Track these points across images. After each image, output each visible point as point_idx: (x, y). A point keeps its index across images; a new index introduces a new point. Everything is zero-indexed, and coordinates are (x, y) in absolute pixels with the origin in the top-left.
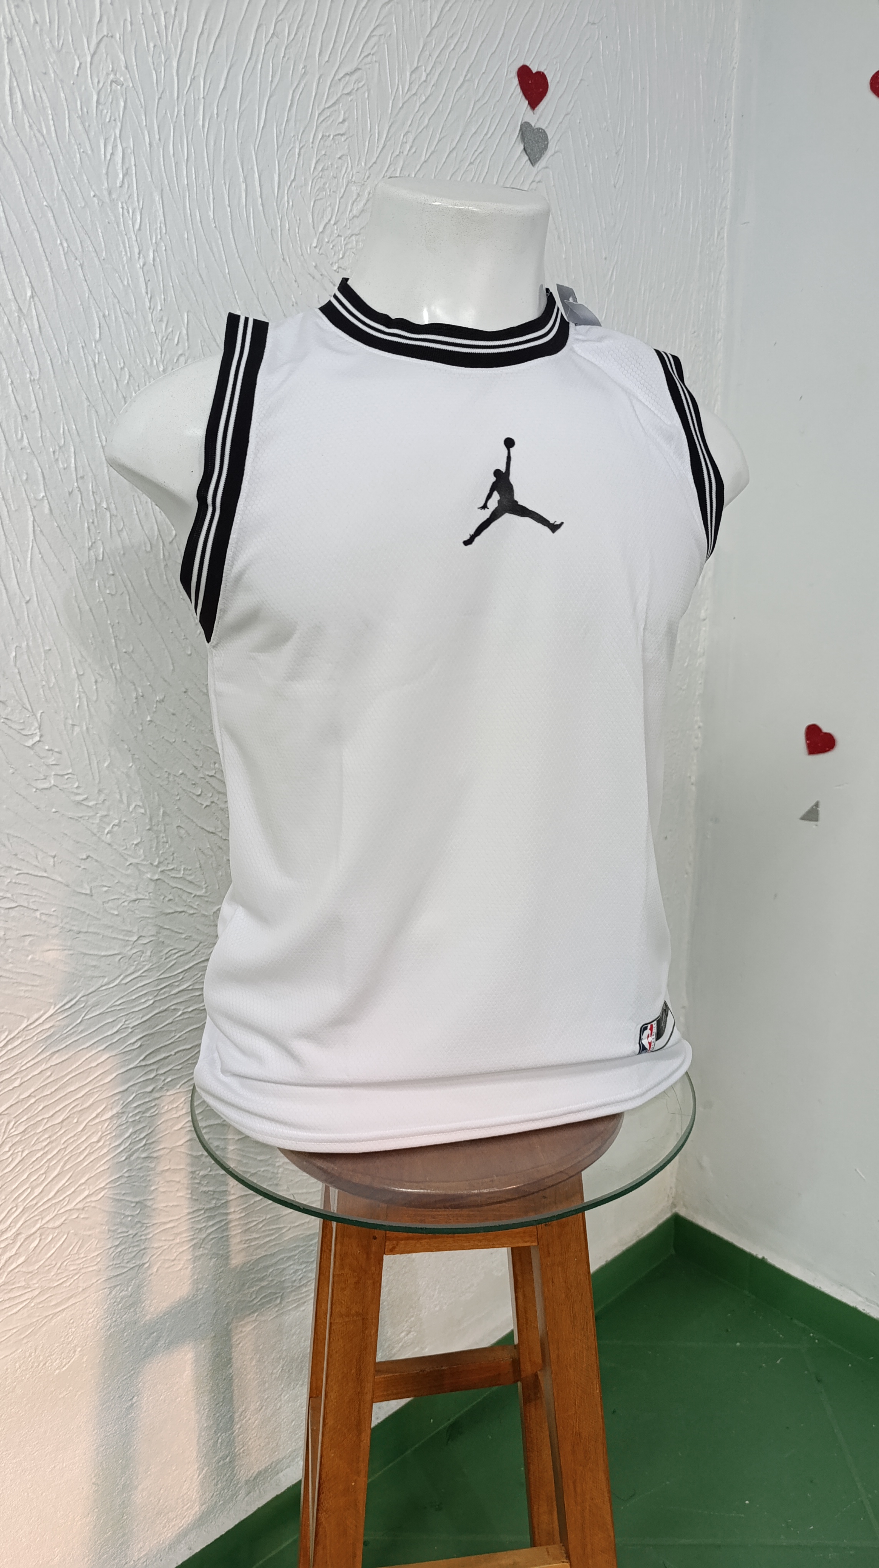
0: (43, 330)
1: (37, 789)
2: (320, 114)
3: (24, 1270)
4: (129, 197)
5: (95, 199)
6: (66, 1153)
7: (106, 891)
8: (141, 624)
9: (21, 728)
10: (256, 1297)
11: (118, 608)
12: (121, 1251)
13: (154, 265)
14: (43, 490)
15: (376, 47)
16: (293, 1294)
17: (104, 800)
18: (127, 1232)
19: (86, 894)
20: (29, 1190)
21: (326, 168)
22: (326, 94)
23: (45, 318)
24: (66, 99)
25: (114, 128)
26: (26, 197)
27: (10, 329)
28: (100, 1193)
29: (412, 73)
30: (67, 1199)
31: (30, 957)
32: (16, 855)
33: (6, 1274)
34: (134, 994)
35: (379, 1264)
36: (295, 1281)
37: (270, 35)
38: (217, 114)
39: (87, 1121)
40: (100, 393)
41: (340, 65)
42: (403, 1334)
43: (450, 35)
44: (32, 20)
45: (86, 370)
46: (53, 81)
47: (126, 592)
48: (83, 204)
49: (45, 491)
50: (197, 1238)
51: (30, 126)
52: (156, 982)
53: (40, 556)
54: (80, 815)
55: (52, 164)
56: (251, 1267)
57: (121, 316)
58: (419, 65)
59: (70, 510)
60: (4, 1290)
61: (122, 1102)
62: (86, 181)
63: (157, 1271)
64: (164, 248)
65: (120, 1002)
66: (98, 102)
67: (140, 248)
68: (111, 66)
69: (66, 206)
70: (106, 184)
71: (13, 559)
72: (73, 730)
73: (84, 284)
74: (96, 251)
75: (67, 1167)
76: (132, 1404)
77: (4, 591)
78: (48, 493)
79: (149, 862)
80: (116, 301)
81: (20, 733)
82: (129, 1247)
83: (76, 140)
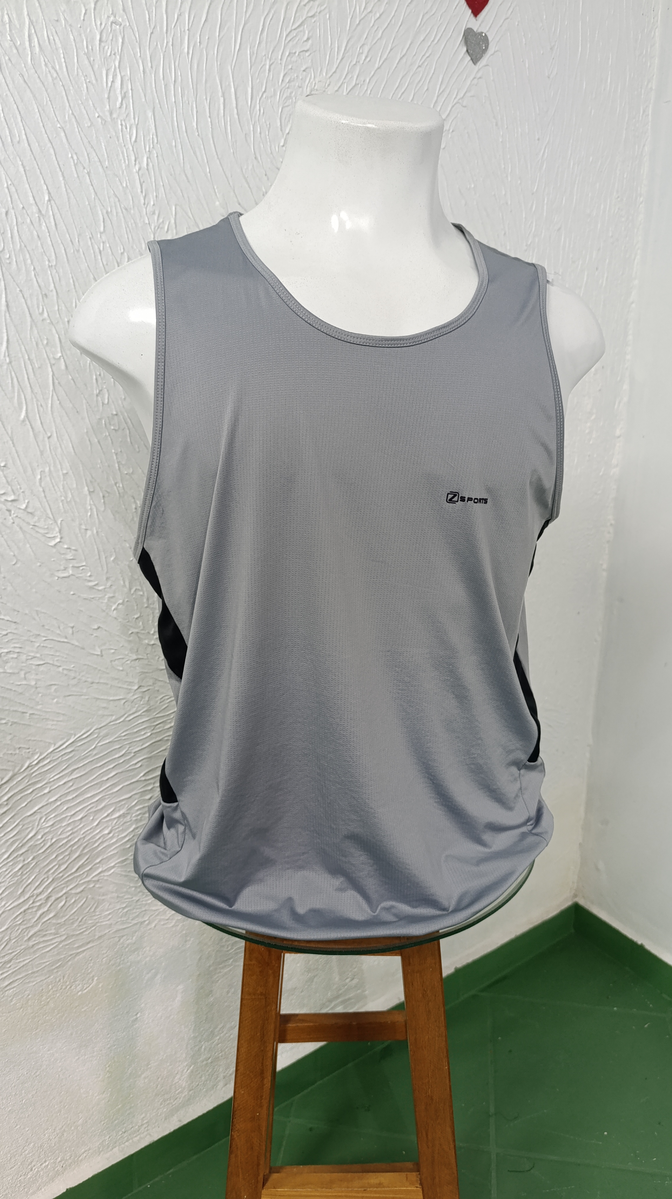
0: (58, 227)
1: (58, 577)
2: (287, 36)
3: (54, 921)
4: (127, 116)
5: (99, 120)
6: (85, 840)
7: (113, 653)
8: (139, 452)
9: (46, 532)
10: (232, 948)
11: (120, 439)
12: (127, 911)
13: (148, 169)
17: (111, 585)
18: (132, 898)
19: (98, 655)
20: (57, 867)
21: (292, 80)
22: (293, 18)
23: (59, 217)
24: (74, 40)
25: (114, 61)
26: (44, 121)
27: (32, 227)
28: (111, 870)
30: (86, 874)
31: (55, 700)
32: (43, 626)
33: (41, 924)
34: (136, 728)
35: (282, 957)
38: (200, 42)
39: (100, 819)
42: (348, 980)
45: (93, 256)
46: (64, 26)
47: (127, 428)
48: (89, 124)
49: (61, 352)
51: (46, 65)
52: (153, 720)
53: (58, 402)
54: (92, 596)
55: (64, 93)
57: (121, 212)
59: (82, 365)
60: (39, 935)
61: (127, 806)
62: (91, 105)
63: (155, 926)
64: (156, 155)
65: (125, 734)
66: (100, 40)
67: (137, 156)
68: (111, 10)
69: (76, 126)
70: (108, 107)
71: (37, 405)
72: (86, 533)
73: (91, 188)
74: (100, 161)
75: (86, 851)
76: (137, 1018)
77: (31, 430)
78: (64, 354)
79: (147, 631)
80: (117, 200)
81: (45, 536)
82: (134, 909)
83: (83, 73)
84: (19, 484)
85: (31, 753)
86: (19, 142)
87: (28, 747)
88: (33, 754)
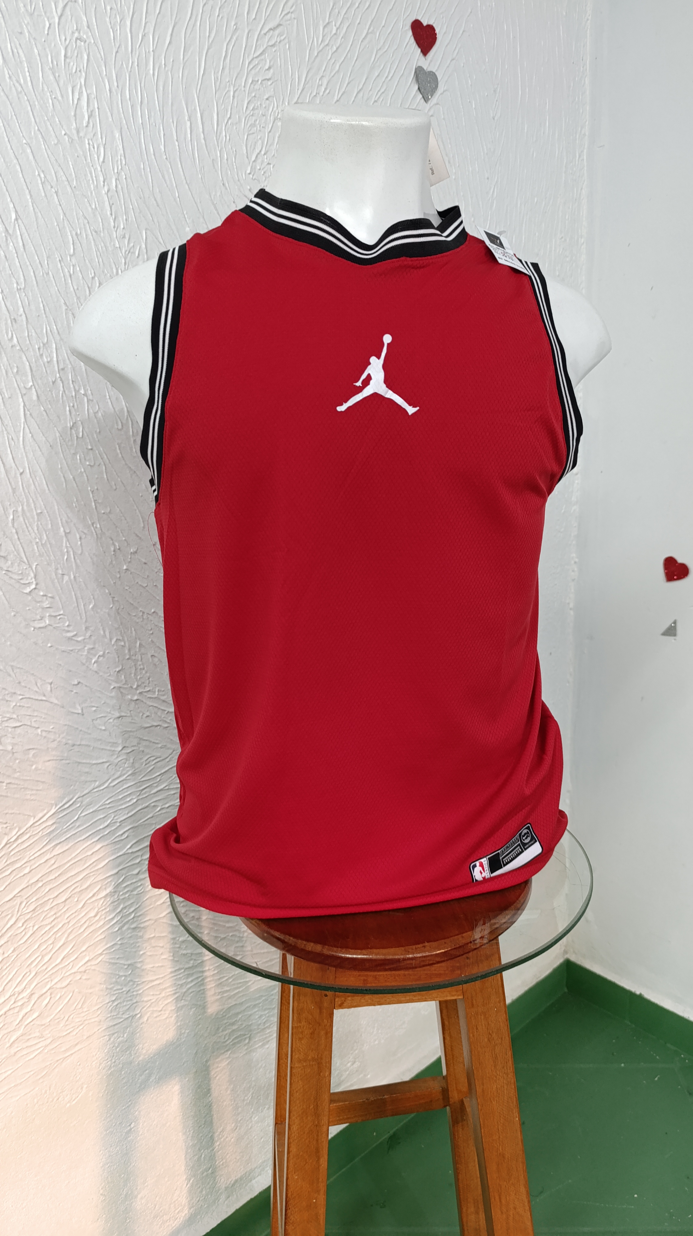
0: (27, 247)
1: (34, 628)
2: (249, 63)
3: (38, 1023)
4: (94, 135)
5: (66, 137)
6: (70, 926)
7: (95, 711)
8: (116, 490)
9: (20, 578)
10: (229, 1038)
11: (96, 476)
12: (117, 1005)
13: (116, 191)
14: (31, 380)
15: (294, 7)
16: (259, 1035)
17: (91, 636)
18: (122, 989)
19: (78, 714)
20: (40, 958)
21: (256, 107)
22: (254, 46)
23: (27, 237)
24: (39, 54)
25: (80, 78)
26: (9, 136)
28: (98, 958)
29: (324, 27)
30: (71, 964)
31: (34, 767)
32: (19, 683)
33: (23, 1027)
34: (121, 795)
35: (331, 1017)
36: (260, 1024)
38: (165, 64)
39: (86, 899)
40: (75, 298)
41: (265, 22)
42: (349, 1064)
45: (63, 279)
46: (28, 39)
47: (102, 463)
48: (56, 141)
49: (33, 380)
50: (178, 992)
51: (10, 77)
52: (139, 784)
54: (71, 649)
55: (29, 108)
56: (224, 1014)
57: (90, 234)
58: (330, 20)
59: (54, 396)
60: (22, 1040)
61: (113, 883)
62: (58, 122)
63: (147, 1020)
64: (124, 177)
65: (109, 801)
66: (65, 56)
67: (105, 177)
68: (75, 26)
69: (42, 143)
70: (74, 124)
72: (63, 579)
73: (59, 208)
74: (68, 180)
75: (70, 938)
76: (131, 1129)
78: (35, 383)
79: (129, 685)
80: (86, 221)
81: (19, 582)
82: (124, 1002)
83: (48, 89)
85: (9, 828)
87: (5, 822)
88: (11, 830)
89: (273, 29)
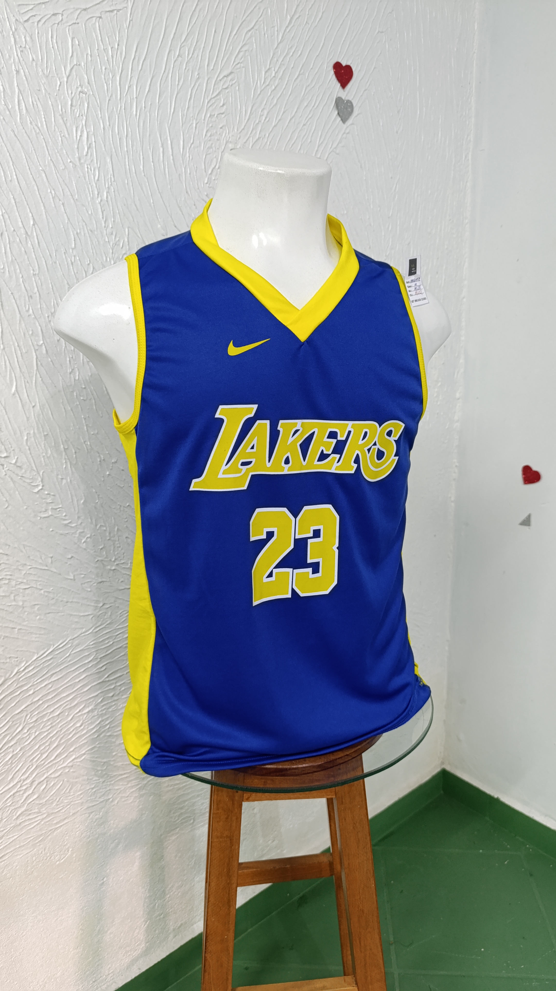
0: (40, 244)
1: (41, 518)
2: (208, 102)
3: (37, 802)
4: (91, 161)
5: (71, 163)
6: (62, 733)
7: (83, 577)
8: (102, 417)
9: (31, 481)
10: (178, 819)
11: (88, 408)
12: (95, 791)
14: (42, 339)
15: (243, 59)
17: (82, 523)
18: (99, 780)
19: (71, 579)
20: (39, 755)
21: (213, 134)
22: (212, 90)
23: (41, 237)
24: (52, 105)
25: (82, 120)
26: (29, 165)
27: (21, 245)
28: (82, 757)
29: (266, 72)
30: (62, 760)
31: (38, 617)
32: (29, 557)
33: (26, 805)
34: (102, 638)
35: (240, 807)
36: (202, 809)
37: (177, 56)
38: (145, 107)
39: (74, 714)
40: (75, 280)
41: (221, 71)
42: (270, 842)
43: (290, 46)
44: (31, 59)
45: (67, 266)
46: (44, 95)
47: (93, 398)
48: (63, 167)
51: (31, 123)
52: (115, 631)
53: (41, 379)
54: (67, 532)
55: (45, 144)
57: (87, 233)
58: (271, 67)
60: (26, 814)
61: (95, 703)
62: (65, 153)
63: (117, 803)
64: (113, 190)
65: (93, 643)
66: (71, 105)
67: (99, 191)
68: (79, 83)
69: (54, 169)
70: (77, 154)
71: (25, 382)
72: (62, 482)
73: (65, 215)
74: (72, 195)
75: (62, 742)
76: (104, 882)
77: (19, 401)
78: (45, 341)
79: (109, 559)
80: (84, 224)
81: (30, 485)
82: (100, 789)
83: (58, 129)
84: (10, 443)
85: (19, 661)
86: (11, 181)
87: (16, 656)
88: (21, 662)
89: (227, 76)
